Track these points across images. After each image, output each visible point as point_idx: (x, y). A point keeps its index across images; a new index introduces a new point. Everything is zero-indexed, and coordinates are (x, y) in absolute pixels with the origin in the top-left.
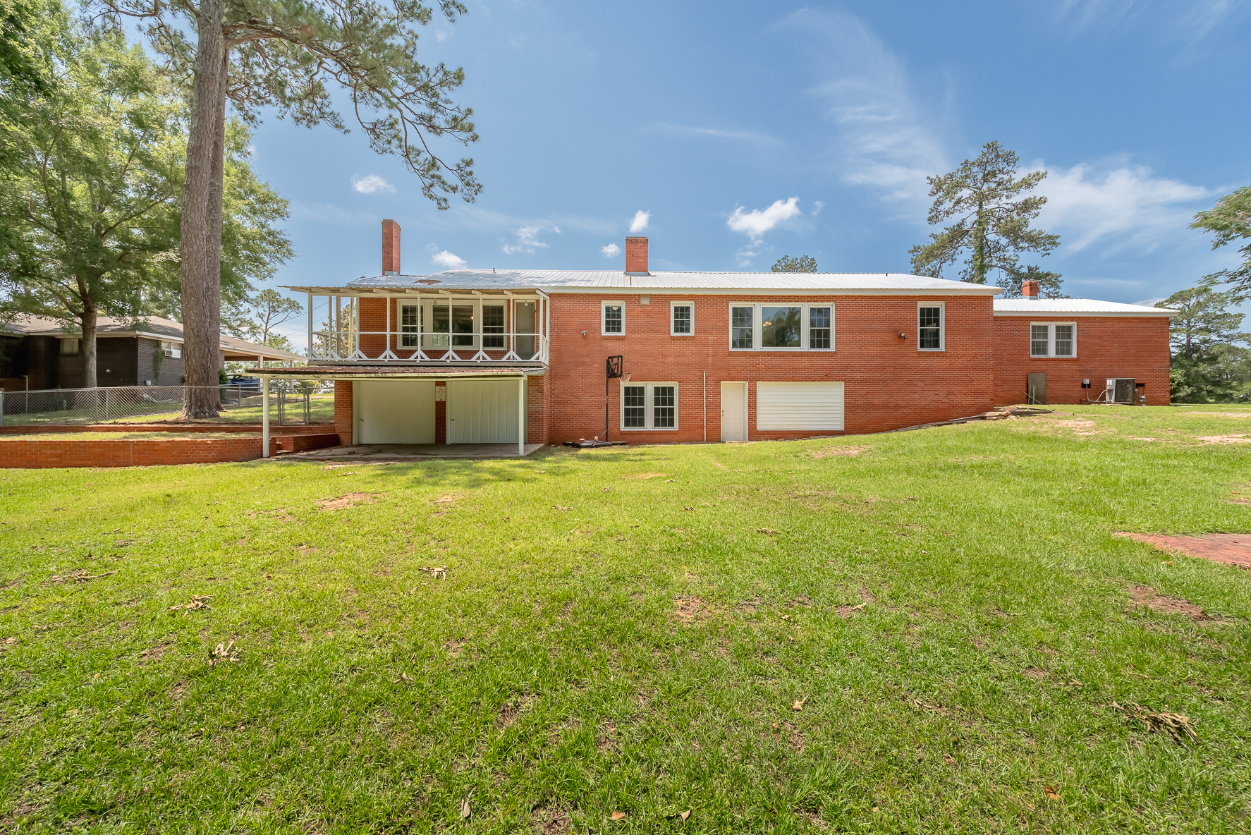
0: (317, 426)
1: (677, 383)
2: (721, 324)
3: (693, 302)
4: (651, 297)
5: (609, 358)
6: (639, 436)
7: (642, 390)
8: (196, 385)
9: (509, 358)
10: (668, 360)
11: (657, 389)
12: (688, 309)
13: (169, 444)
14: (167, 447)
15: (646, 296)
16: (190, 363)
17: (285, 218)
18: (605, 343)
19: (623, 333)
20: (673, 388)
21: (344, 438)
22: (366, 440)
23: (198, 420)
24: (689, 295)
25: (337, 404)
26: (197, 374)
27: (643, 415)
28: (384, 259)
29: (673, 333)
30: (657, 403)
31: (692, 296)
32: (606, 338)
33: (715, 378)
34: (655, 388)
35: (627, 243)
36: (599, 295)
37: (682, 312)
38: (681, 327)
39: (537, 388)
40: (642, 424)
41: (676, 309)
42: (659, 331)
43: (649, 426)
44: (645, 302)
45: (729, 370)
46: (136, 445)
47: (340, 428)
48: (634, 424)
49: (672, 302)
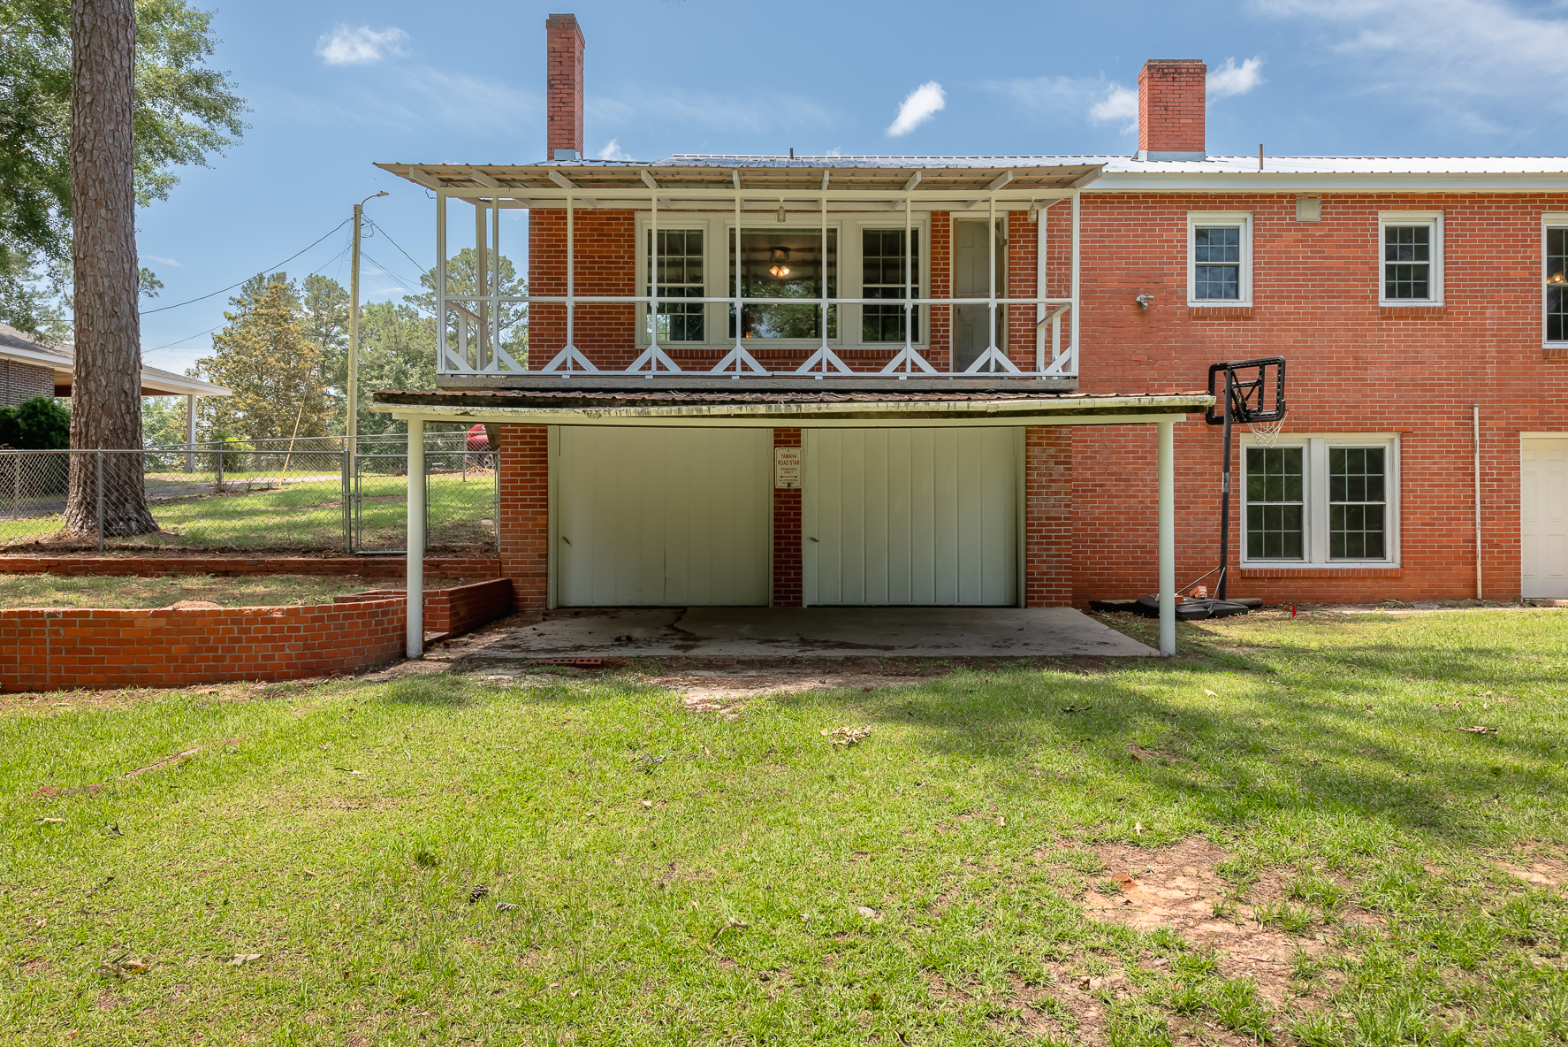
0: (450, 558)
1: (1396, 437)
2: (1518, 273)
3: (1439, 215)
4: (1326, 200)
5: (1214, 369)
6: (1293, 584)
7: (1294, 458)
8: (106, 444)
9: (986, 367)
10: (1372, 373)
11: (1336, 456)
12: (1423, 233)
13: (162, 622)
14: (156, 631)
15: (1311, 197)
16: (92, 386)
17: (203, 55)
18: (1198, 328)
19: (1245, 300)
20: (1381, 451)
21: (525, 589)
22: (578, 594)
23: (119, 542)
24: (1430, 196)
25: (507, 496)
26: (111, 416)
27: (1299, 525)
28: (551, 118)
29: (1384, 302)
30: (1336, 493)
31: (1438, 196)
32: (1202, 314)
33: (1503, 423)
34: (1332, 451)
35: (1151, 77)
36: (1181, 196)
37: (1410, 242)
38: (1409, 282)
39: (1052, 451)
40: (1296, 549)
41: (1391, 233)
42: (1347, 295)
43: (1317, 554)
44: (1308, 213)
45: (1542, 399)
46: (63, 624)
47: (514, 563)
48: (1273, 552)
49: (1382, 215)
